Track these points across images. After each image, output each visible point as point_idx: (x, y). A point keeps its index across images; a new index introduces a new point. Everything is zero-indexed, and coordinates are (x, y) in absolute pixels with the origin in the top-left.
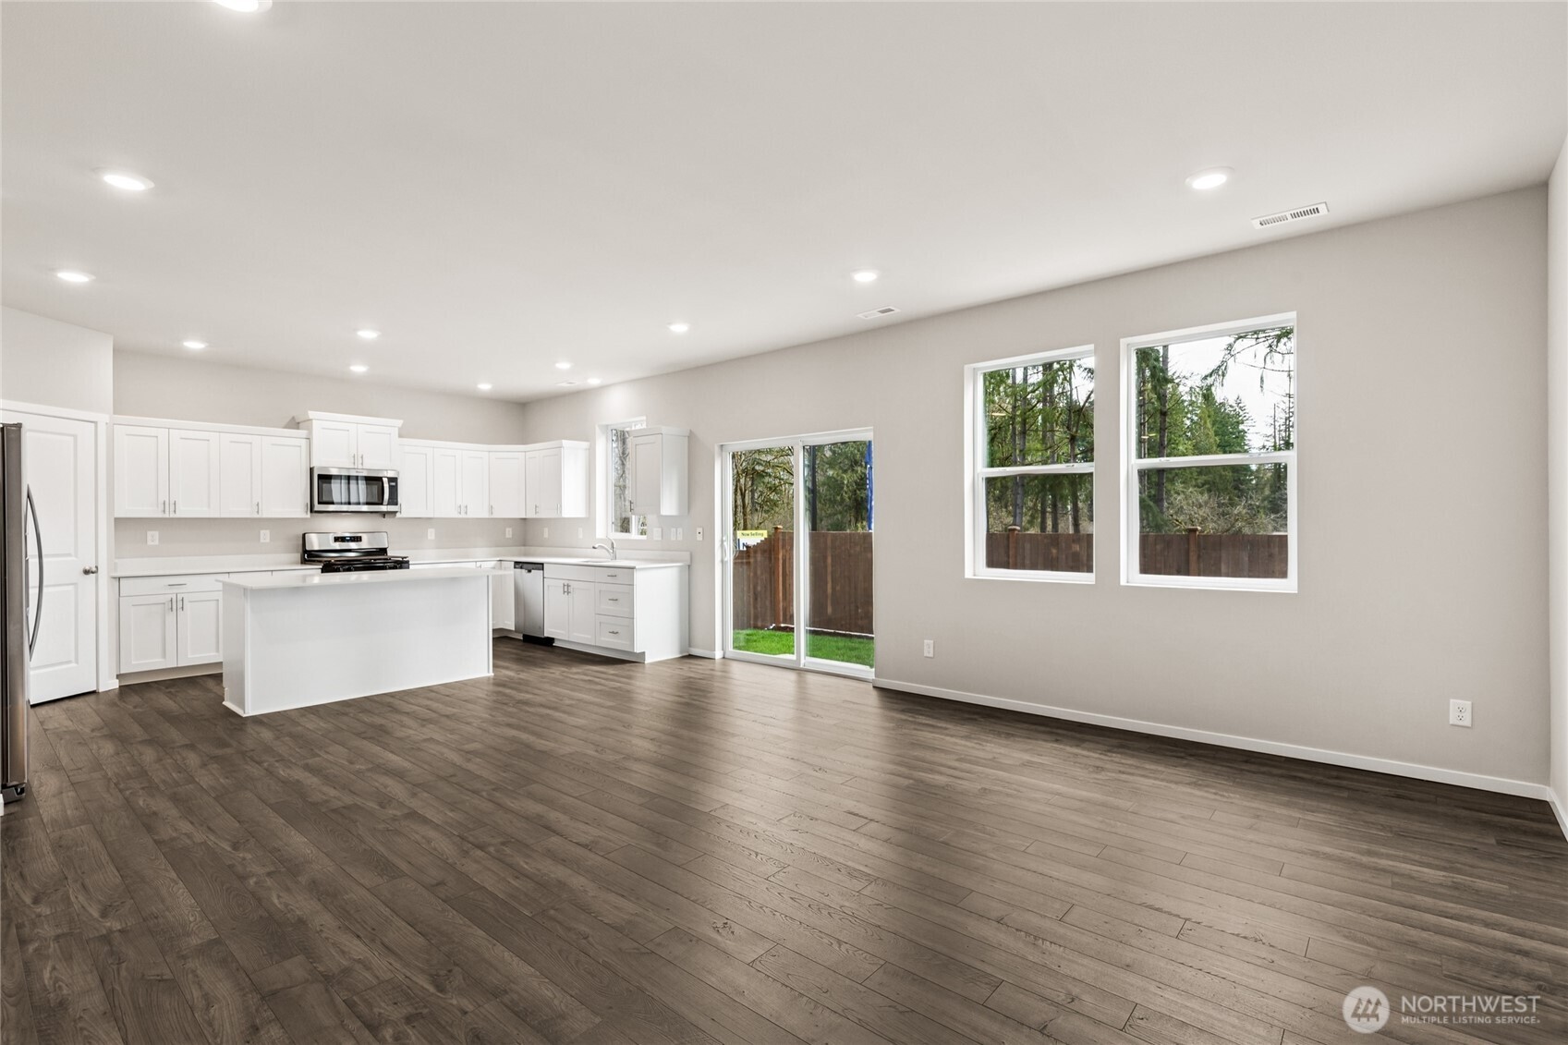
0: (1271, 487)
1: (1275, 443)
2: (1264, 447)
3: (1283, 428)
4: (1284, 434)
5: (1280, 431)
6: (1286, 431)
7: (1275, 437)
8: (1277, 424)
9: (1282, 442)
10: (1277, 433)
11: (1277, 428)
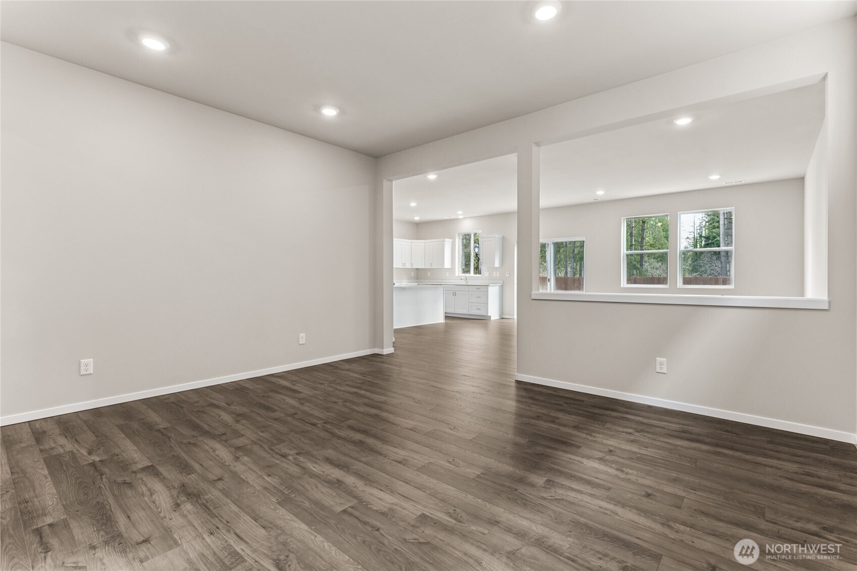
0: (692, 259)
1: (694, 236)
2: (688, 238)
3: (699, 228)
4: (699, 231)
5: (697, 229)
6: (700, 229)
7: (694, 233)
8: (695, 226)
9: (698, 235)
10: (696, 231)
11: (696, 228)
